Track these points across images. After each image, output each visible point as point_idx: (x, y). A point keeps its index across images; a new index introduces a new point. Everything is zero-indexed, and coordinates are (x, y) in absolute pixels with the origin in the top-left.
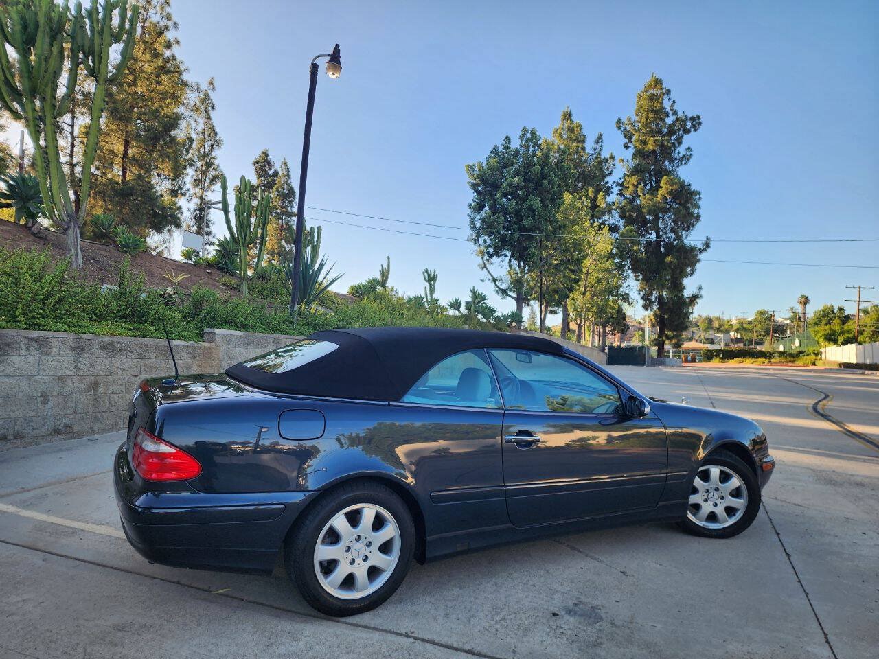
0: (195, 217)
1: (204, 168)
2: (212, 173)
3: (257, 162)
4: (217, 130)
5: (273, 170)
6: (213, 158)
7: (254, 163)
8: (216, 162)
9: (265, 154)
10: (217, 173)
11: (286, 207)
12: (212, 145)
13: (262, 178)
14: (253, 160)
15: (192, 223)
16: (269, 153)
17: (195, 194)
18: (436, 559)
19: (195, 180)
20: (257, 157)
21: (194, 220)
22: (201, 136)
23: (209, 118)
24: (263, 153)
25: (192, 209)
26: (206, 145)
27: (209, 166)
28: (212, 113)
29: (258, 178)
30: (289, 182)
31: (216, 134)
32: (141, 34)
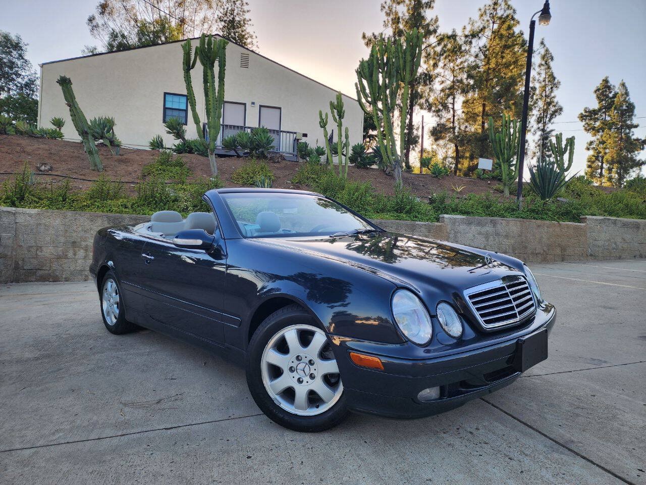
0: (539, 146)
1: (545, 107)
2: (552, 109)
3: (598, 90)
4: (555, 75)
5: (613, 93)
6: (553, 97)
7: (595, 92)
8: (555, 100)
9: (606, 81)
10: (556, 108)
11: (625, 121)
12: (552, 88)
13: (604, 102)
14: (595, 89)
15: (537, 150)
16: (609, 79)
17: (539, 128)
19: (538, 118)
20: (599, 85)
21: (538, 147)
22: (543, 83)
23: (549, 68)
24: (603, 80)
25: (536, 140)
26: (547, 89)
27: (549, 105)
28: (552, 64)
29: (599, 103)
30: (627, 99)
31: (554, 78)
32: (493, 28)
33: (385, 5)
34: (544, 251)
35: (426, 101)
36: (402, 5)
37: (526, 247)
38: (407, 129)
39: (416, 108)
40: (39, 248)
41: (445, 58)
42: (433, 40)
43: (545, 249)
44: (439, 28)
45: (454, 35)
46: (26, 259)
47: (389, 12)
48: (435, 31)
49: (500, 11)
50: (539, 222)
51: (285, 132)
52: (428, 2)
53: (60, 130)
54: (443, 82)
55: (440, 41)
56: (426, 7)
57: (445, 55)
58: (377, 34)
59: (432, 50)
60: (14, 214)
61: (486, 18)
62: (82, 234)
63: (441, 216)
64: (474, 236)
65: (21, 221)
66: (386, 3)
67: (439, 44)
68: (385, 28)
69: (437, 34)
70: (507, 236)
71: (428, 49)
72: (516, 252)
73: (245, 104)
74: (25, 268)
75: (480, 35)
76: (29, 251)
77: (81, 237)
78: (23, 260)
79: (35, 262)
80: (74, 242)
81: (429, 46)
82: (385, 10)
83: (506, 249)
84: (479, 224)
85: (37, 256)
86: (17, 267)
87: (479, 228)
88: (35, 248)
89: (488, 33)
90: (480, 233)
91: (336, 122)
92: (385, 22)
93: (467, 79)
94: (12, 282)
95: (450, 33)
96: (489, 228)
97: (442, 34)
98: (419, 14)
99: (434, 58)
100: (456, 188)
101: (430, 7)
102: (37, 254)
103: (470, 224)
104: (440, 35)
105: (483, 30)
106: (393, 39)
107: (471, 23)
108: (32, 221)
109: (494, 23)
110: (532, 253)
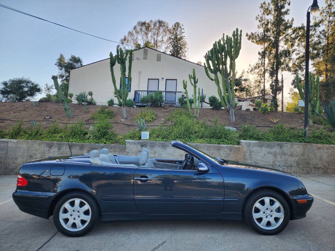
18: (106, 222)
32: (329, 19)
33: (258, 17)
34: (325, 166)
35: (286, 66)
36: (270, 15)
37: (309, 163)
38: (274, 83)
39: (280, 71)
40: (16, 159)
41: (299, 40)
42: (290, 31)
43: (326, 164)
44: (293, 24)
45: (303, 27)
46: (10, 164)
47: (261, 20)
48: (291, 26)
49: (333, 9)
50: (319, 145)
51: (179, 92)
52: (286, 11)
53: (71, 98)
54: (298, 54)
55: (294, 31)
56: (285, 14)
57: (298, 38)
58: (253, 32)
59: (289, 37)
60: (7, 142)
61: (324, 14)
62: (34, 152)
63: (240, 141)
64: (264, 154)
65: (10, 145)
66: (259, 15)
67: (293, 33)
68: (258, 29)
69: (292, 28)
70: (291, 155)
71: (287, 37)
72: (300, 166)
73: (158, 79)
74: (10, 168)
75: (321, 25)
76: (12, 160)
77: (34, 153)
78: (9, 164)
79: (14, 165)
80: (31, 156)
81: (288, 35)
82: (258, 19)
83: (292, 164)
84: (268, 146)
85: (14, 163)
86: (6, 168)
87: (268, 149)
88: (14, 159)
89: (326, 22)
90: (269, 153)
91: (193, 85)
92: (258, 25)
93: (313, 51)
94: (3, 175)
95: (300, 26)
96: (277, 149)
97: (296, 27)
98: (280, 18)
99: (291, 41)
100: (274, 120)
101: (287, 14)
102: (15, 162)
103: (261, 146)
104: (294, 28)
105: (321, 21)
106: (263, 34)
107: (314, 19)
108: (14, 146)
109: (330, 16)
110: (315, 168)
